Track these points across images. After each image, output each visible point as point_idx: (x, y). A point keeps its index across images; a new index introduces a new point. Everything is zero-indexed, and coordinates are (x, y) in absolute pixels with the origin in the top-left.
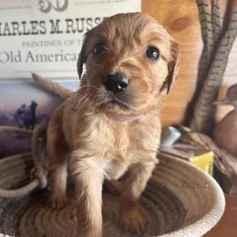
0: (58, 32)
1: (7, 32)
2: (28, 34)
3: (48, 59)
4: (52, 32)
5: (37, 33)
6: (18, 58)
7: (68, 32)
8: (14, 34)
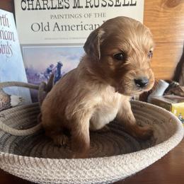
0: (79, 7)
1: (38, 7)
2: (55, 8)
3: (71, 28)
4: (74, 7)
5: (62, 8)
6: (47, 28)
7: (87, 7)
8: (44, 9)
